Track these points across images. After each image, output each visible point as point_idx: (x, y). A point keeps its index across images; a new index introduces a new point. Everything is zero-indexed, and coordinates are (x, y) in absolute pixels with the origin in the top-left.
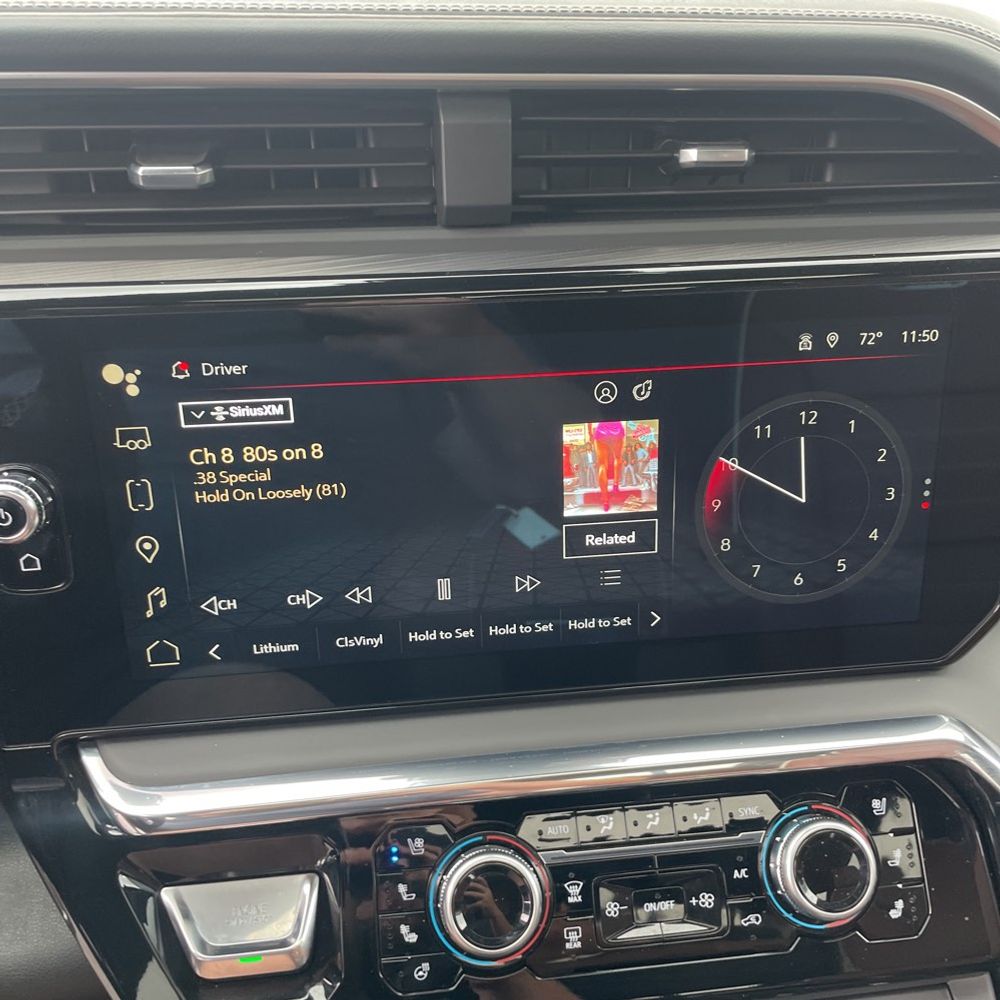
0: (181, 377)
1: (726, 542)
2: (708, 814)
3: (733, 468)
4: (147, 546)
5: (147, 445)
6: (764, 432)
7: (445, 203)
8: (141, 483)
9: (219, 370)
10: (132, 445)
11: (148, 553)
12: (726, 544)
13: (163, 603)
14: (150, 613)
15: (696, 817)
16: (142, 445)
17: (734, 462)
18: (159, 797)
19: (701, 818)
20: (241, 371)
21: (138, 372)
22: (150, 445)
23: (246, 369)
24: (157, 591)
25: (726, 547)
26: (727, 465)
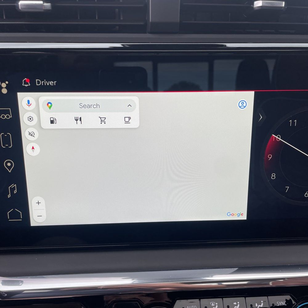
0: (26, 85)
1: (274, 175)
2: (262, 304)
3: (278, 139)
4: (9, 164)
5: (10, 117)
6: (293, 123)
7: (150, 21)
8: (7, 134)
9: (44, 83)
10: (3, 117)
11: (9, 168)
12: (273, 176)
13: (15, 192)
14: (9, 196)
15: (256, 305)
16: (8, 117)
17: (279, 137)
18: (22, 282)
19: (259, 306)
20: (54, 84)
21: (7, 82)
22: (11, 117)
23: (56, 83)
24: (13, 186)
25: (273, 177)
26: (275, 138)
